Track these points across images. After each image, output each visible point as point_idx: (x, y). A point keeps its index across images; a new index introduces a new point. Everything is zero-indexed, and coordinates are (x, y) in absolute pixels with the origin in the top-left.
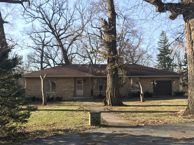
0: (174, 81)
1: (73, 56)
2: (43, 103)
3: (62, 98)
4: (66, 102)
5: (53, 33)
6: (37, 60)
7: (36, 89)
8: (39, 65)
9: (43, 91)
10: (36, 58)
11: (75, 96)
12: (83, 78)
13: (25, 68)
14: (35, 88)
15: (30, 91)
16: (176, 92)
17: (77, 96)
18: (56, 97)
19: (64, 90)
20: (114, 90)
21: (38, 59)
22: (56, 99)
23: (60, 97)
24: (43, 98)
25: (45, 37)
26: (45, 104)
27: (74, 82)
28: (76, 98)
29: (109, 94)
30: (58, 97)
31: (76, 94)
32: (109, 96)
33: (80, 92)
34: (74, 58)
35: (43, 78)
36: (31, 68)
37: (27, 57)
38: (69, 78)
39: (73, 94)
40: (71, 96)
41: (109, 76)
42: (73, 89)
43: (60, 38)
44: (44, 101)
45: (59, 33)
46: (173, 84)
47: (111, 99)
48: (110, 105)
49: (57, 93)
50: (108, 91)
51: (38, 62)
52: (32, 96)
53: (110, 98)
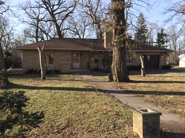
0: (162, 56)
1: (65, 32)
2: (42, 77)
3: (60, 71)
4: (65, 75)
5: (47, 9)
6: (32, 35)
7: (33, 62)
8: (34, 39)
9: (42, 64)
10: (31, 33)
11: (72, 69)
12: (80, 51)
13: (22, 42)
14: (32, 60)
15: (27, 63)
16: (164, 66)
17: (74, 69)
18: (54, 70)
19: (62, 63)
20: (121, 64)
21: (34, 34)
22: (54, 72)
23: (58, 69)
24: (42, 72)
25: (39, 14)
26: (44, 78)
27: (71, 55)
28: (73, 70)
29: (116, 69)
30: (56, 70)
31: (73, 67)
32: (116, 72)
33: (77, 65)
34: (65, 33)
35: (40, 50)
36: (27, 42)
37: (23, 32)
38: (66, 51)
39: (70, 67)
40: (68, 69)
41: (116, 50)
42: (70, 62)
43: (54, 13)
44: (43, 75)
45: (53, 8)
46: (161, 59)
47: (118, 75)
48: (116, 80)
49: (55, 65)
50: (114, 66)
51: (33, 37)
52: (29, 69)
53: (116, 74)
